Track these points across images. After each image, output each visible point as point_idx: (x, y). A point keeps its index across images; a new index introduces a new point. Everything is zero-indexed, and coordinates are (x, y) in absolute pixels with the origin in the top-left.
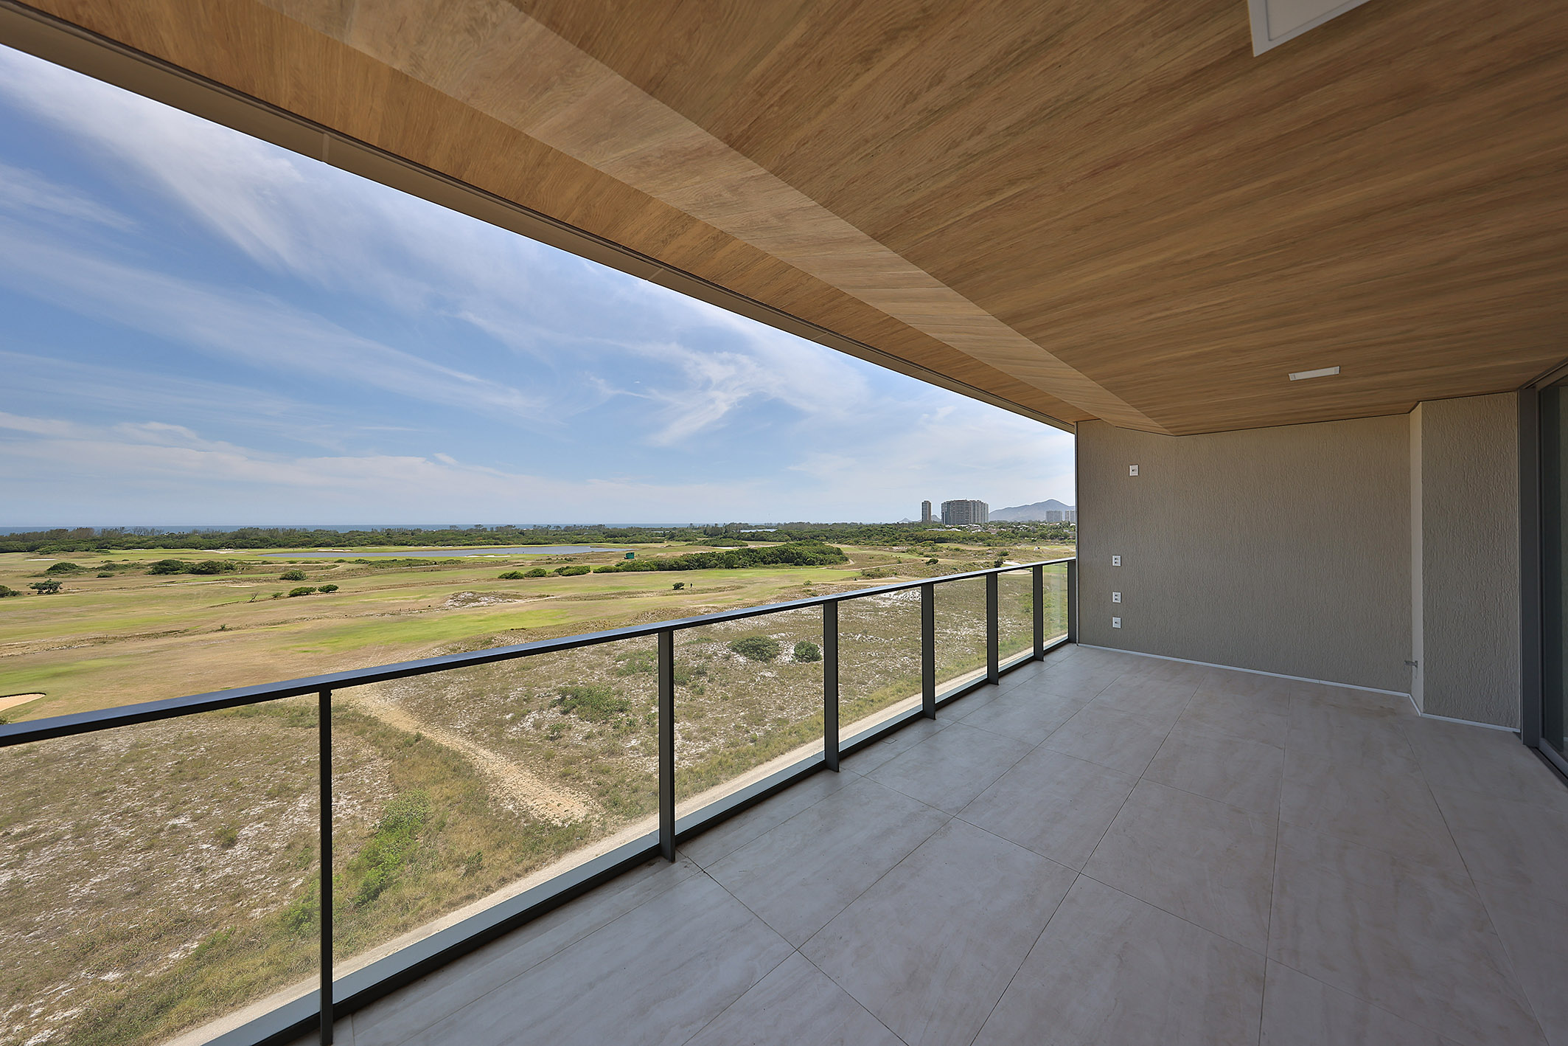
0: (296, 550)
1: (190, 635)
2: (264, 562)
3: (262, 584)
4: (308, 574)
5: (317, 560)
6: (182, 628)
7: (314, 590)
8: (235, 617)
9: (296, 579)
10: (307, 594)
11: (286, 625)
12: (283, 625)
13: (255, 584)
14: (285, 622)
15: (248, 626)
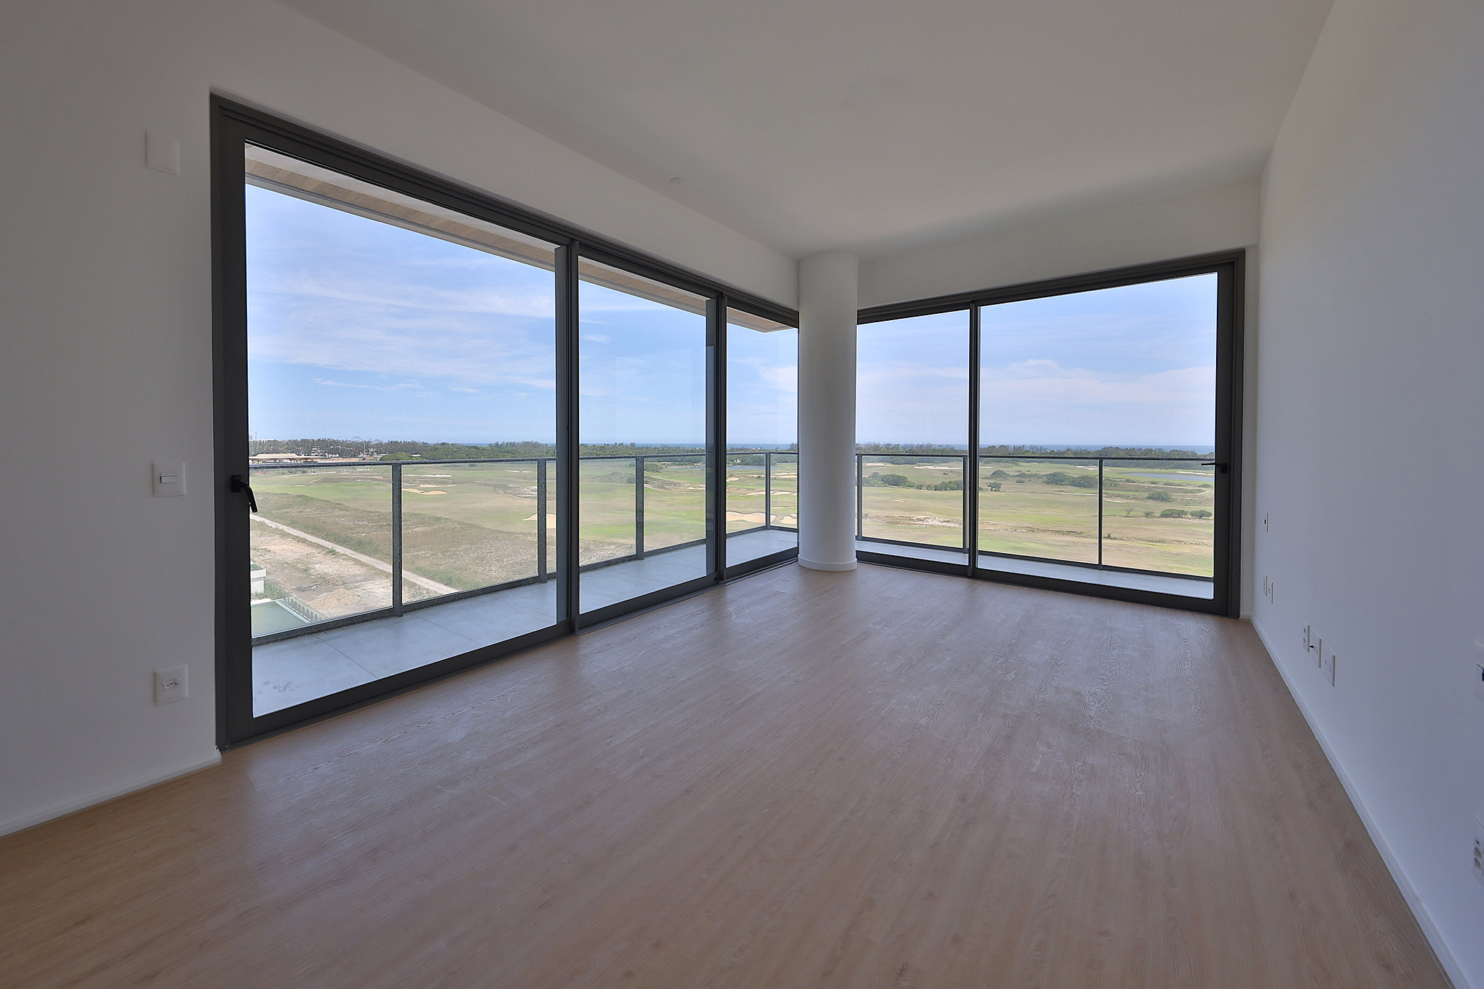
0: (1154, 470)
1: (1085, 537)
2: (1128, 481)
3: (1130, 501)
4: (1174, 496)
5: (1179, 482)
6: (1079, 531)
7: (1185, 513)
8: (1115, 528)
9: (1163, 500)
10: (1179, 517)
11: (1163, 544)
12: (1161, 544)
13: (1125, 501)
14: (1162, 541)
15: (1129, 539)
